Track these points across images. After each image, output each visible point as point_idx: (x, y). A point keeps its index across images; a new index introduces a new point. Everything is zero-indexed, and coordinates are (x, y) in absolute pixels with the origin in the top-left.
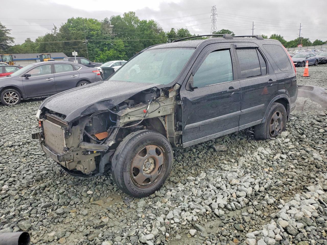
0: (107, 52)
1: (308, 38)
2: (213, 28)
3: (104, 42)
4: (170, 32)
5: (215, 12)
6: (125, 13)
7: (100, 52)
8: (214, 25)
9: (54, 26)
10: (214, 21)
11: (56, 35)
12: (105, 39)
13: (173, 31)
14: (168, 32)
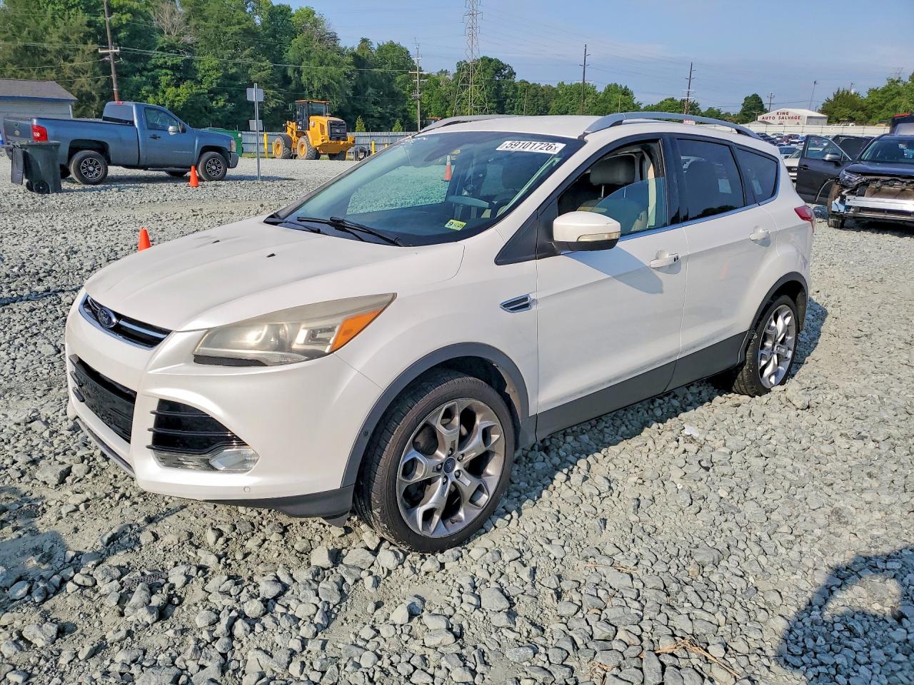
0: (169, 90)
2: (469, 50)
3: (162, 61)
4: (356, 49)
5: (475, 6)
7: (147, 88)
8: (472, 41)
10: (473, 32)
12: (162, 49)
13: (367, 48)
14: (353, 49)
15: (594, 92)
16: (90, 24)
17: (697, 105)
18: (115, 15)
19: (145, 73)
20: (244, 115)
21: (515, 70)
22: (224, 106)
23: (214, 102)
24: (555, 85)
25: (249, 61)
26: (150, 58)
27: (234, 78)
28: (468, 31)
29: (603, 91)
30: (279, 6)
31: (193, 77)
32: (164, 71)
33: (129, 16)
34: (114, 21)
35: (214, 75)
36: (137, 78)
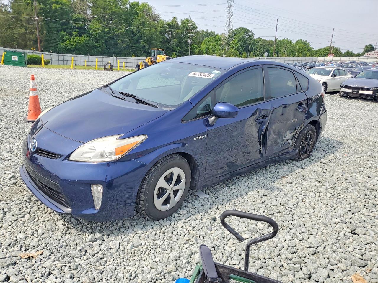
0: (76, 38)
1: (338, 47)
2: (228, 23)
3: (74, 25)
4: (170, 21)
5: (231, 4)
7: (67, 37)
8: (229, 19)
10: (230, 14)
13: (175, 21)
14: (168, 21)
15: (291, 43)
17: (339, 49)
18: (54, 5)
19: (67, 30)
20: (112, 50)
21: (254, 33)
22: (102, 45)
23: (97, 44)
26: (69, 23)
27: (108, 33)
29: (295, 42)
30: (134, 2)
31: (88, 32)
32: (75, 30)
33: (60, 5)
34: (53, 8)
35: (98, 31)
36: (62, 33)
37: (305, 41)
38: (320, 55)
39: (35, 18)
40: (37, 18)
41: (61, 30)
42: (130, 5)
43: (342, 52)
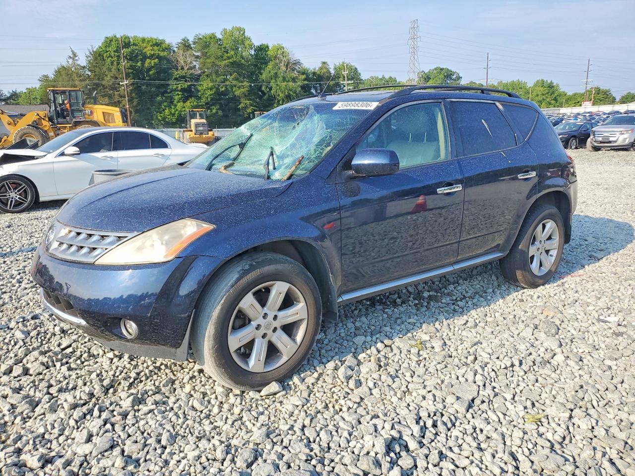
0: (179, 104)
1: (607, 89)
2: (412, 64)
3: (176, 86)
4: (317, 69)
5: (416, 33)
6: (225, 30)
7: (165, 104)
8: (414, 58)
9: (72, 51)
10: (414, 51)
11: (75, 69)
12: (176, 79)
13: (325, 68)
14: (314, 69)
15: (525, 87)
16: (132, 67)
18: (148, 61)
19: (166, 95)
21: (461, 75)
22: (217, 112)
24: (496, 84)
25: (234, 82)
26: (168, 85)
27: (224, 93)
28: (411, 50)
29: (532, 85)
30: (261, 46)
31: (196, 95)
32: (177, 93)
33: (156, 60)
34: (146, 65)
35: (209, 92)
36: (159, 98)
37: (549, 82)
38: (575, 103)
39: (124, 82)
40: (126, 82)
41: (158, 95)
42: (255, 51)
43: (614, 95)
